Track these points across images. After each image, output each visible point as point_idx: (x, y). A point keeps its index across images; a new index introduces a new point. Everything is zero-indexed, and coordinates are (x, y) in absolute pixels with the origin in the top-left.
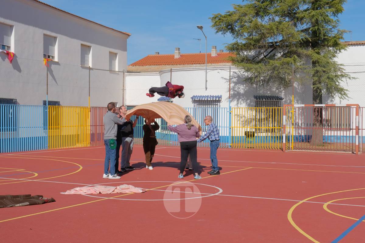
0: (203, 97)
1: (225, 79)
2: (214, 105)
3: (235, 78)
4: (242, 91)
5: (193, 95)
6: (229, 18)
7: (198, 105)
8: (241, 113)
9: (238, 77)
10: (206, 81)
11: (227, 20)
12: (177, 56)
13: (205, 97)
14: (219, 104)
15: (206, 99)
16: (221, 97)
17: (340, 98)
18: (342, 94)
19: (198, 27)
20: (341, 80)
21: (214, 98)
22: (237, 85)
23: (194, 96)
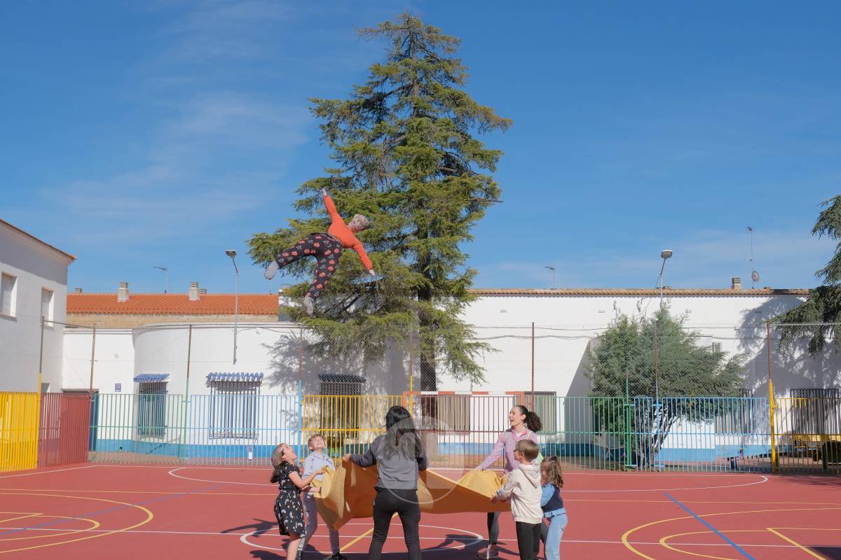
0: (229, 375)
1: (267, 346)
2: (248, 390)
3: (285, 344)
4: (295, 367)
5: (209, 373)
6: (281, 241)
7: (218, 390)
8: (292, 408)
9: (291, 343)
10: (235, 347)
11: (278, 244)
12: (122, 298)
13: (233, 375)
14: (257, 388)
15: (235, 380)
16: (262, 376)
17: (472, 381)
18: (475, 375)
19: (228, 253)
20: (477, 352)
21: (251, 378)
22: (289, 358)
23: (211, 374)
